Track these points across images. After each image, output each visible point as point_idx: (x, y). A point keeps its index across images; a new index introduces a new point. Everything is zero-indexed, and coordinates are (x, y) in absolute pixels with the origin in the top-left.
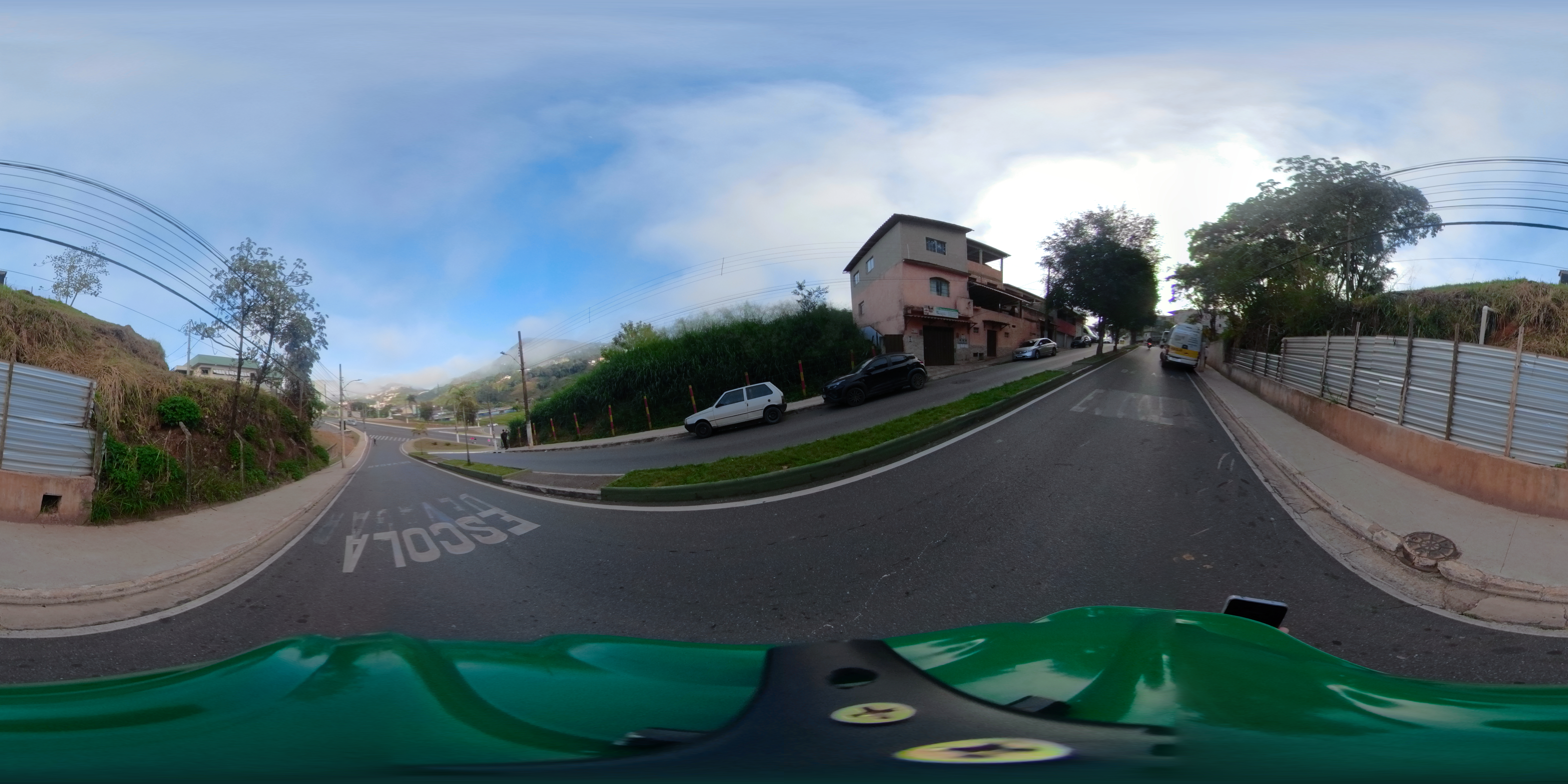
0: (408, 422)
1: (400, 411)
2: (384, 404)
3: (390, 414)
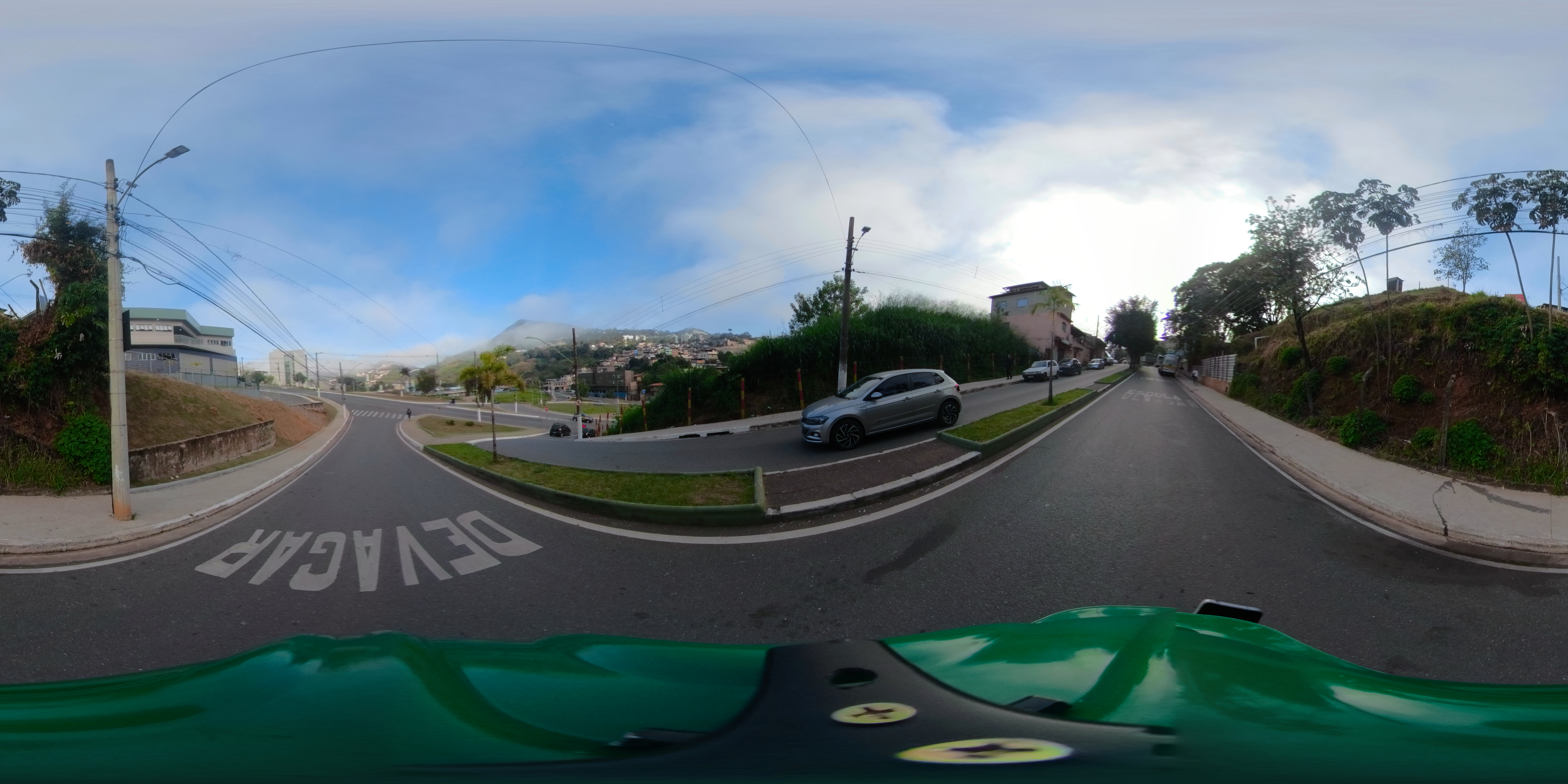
2: (375, 379)
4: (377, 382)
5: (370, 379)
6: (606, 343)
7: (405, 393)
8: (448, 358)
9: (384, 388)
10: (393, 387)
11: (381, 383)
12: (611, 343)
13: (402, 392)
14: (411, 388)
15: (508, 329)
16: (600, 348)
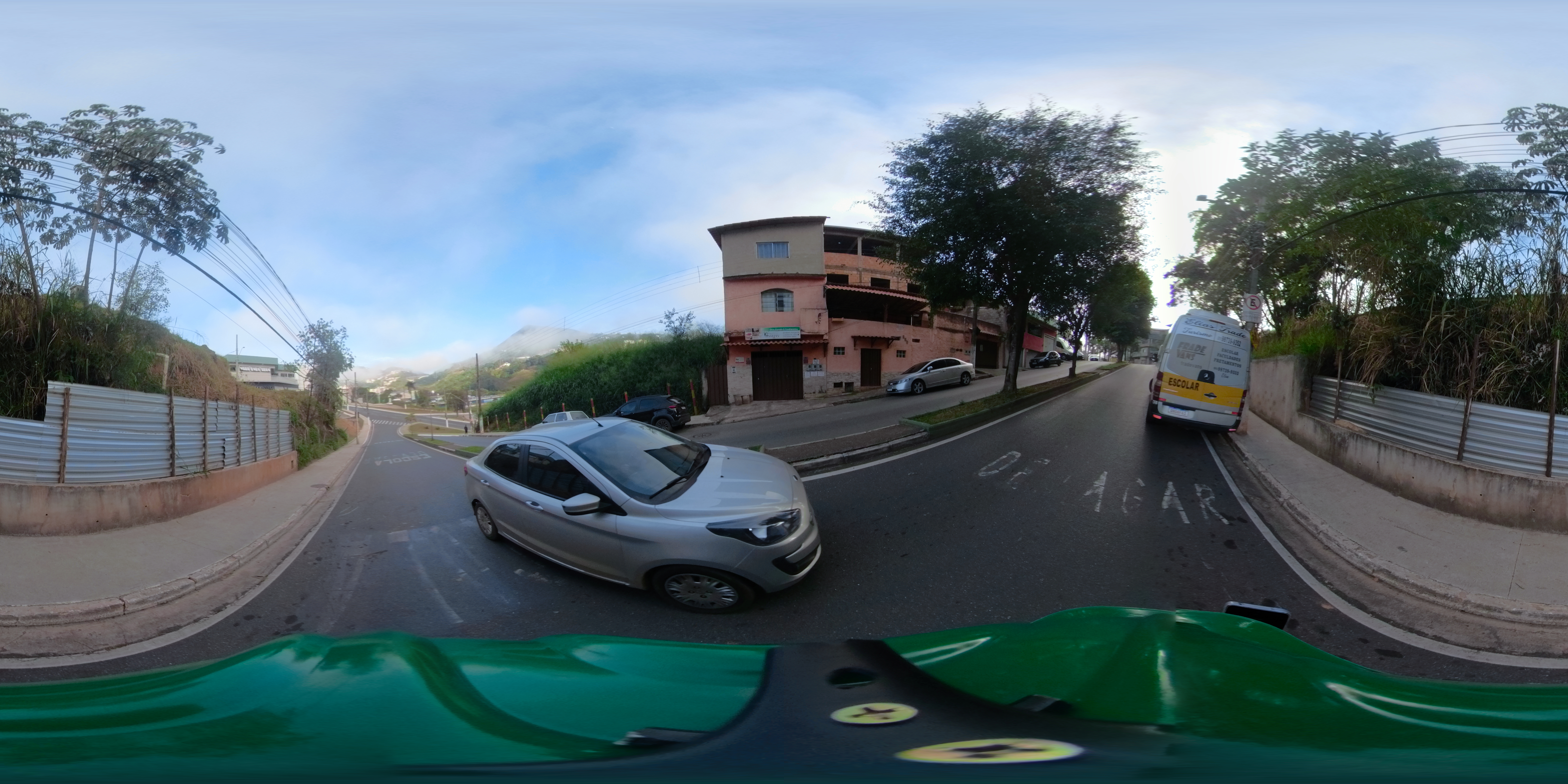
0: (406, 408)
1: (399, 396)
2: (384, 388)
3: (390, 400)
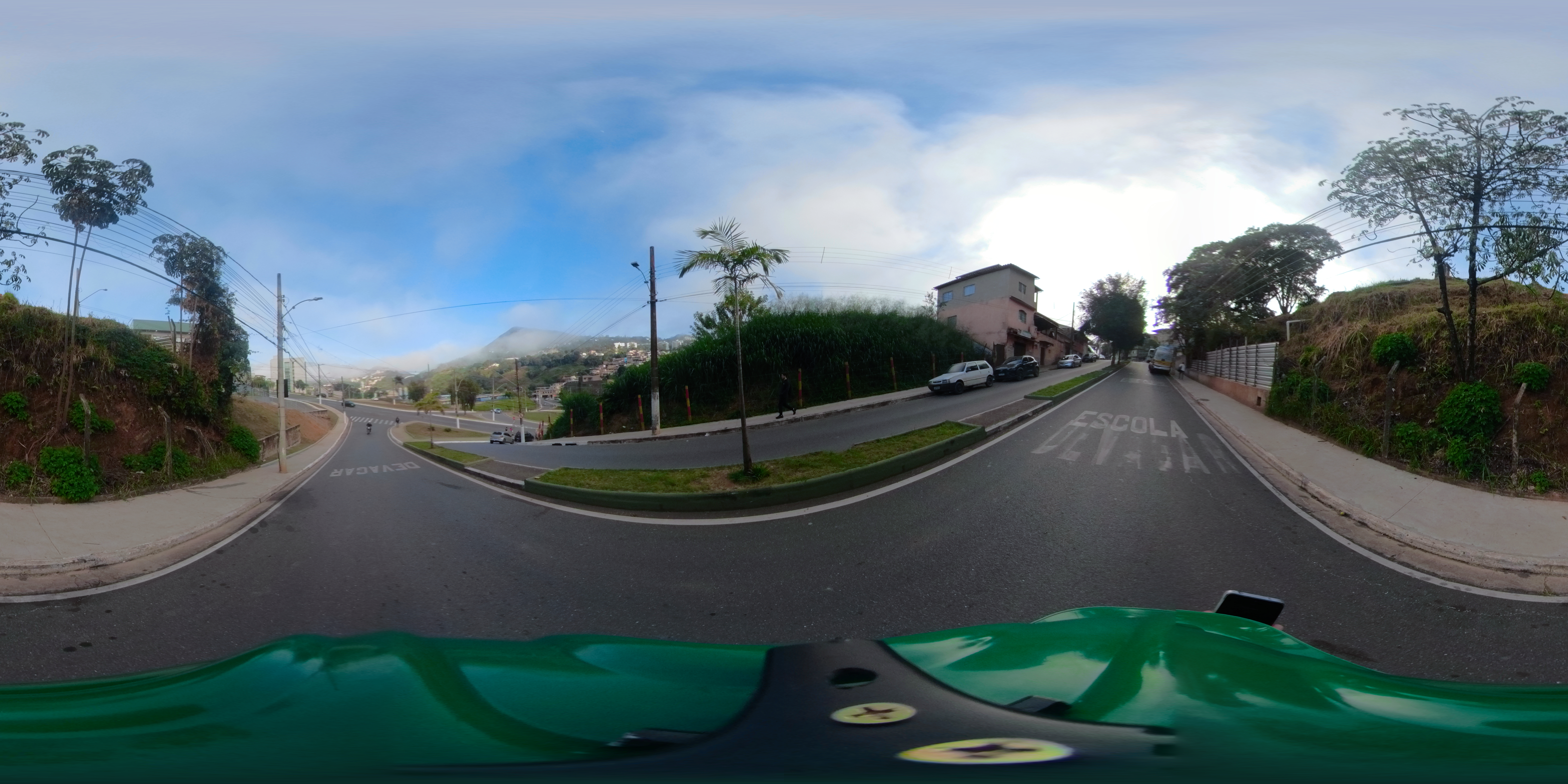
2: (370, 386)
3: (376, 396)
4: (371, 388)
5: (365, 385)
6: (597, 351)
7: (398, 401)
8: (442, 365)
9: (379, 395)
10: (387, 394)
11: (376, 389)
12: (601, 351)
13: (394, 401)
14: (403, 396)
15: (501, 337)
16: (590, 356)
